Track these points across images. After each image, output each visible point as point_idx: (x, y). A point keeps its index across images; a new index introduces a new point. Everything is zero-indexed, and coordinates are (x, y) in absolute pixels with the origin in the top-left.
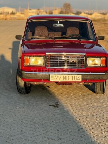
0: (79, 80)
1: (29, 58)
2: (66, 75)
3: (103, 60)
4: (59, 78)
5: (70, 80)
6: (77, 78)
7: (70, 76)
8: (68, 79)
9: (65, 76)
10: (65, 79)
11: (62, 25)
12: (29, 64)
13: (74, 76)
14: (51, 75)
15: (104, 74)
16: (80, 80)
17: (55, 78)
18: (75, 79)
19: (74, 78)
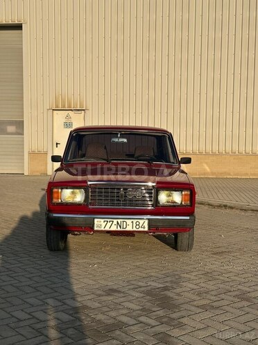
0: (144, 228)
1: (60, 190)
2: (122, 220)
3: (185, 195)
4: (109, 224)
5: (129, 228)
6: (140, 225)
7: (129, 222)
8: (125, 227)
9: (119, 221)
10: (120, 227)
11: (125, 140)
12: (60, 201)
13: (135, 221)
14: (96, 220)
15: (188, 218)
16: (146, 229)
17: (104, 224)
18: (138, 227)
19: (135, 225)
